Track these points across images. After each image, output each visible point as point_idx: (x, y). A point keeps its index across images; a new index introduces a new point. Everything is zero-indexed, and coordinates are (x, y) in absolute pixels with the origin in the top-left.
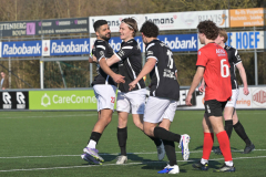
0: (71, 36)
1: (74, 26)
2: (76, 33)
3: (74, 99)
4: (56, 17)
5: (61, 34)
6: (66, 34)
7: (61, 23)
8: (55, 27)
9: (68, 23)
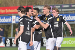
0: (69, 12)
1: (70, 7)
2: (71, 11)
3: (70, 42)
4: (62, 3)
5: (65, 11)
6: (67, 11)
7: (64, 6)
8: (62, 8)
9: (68, 6)
